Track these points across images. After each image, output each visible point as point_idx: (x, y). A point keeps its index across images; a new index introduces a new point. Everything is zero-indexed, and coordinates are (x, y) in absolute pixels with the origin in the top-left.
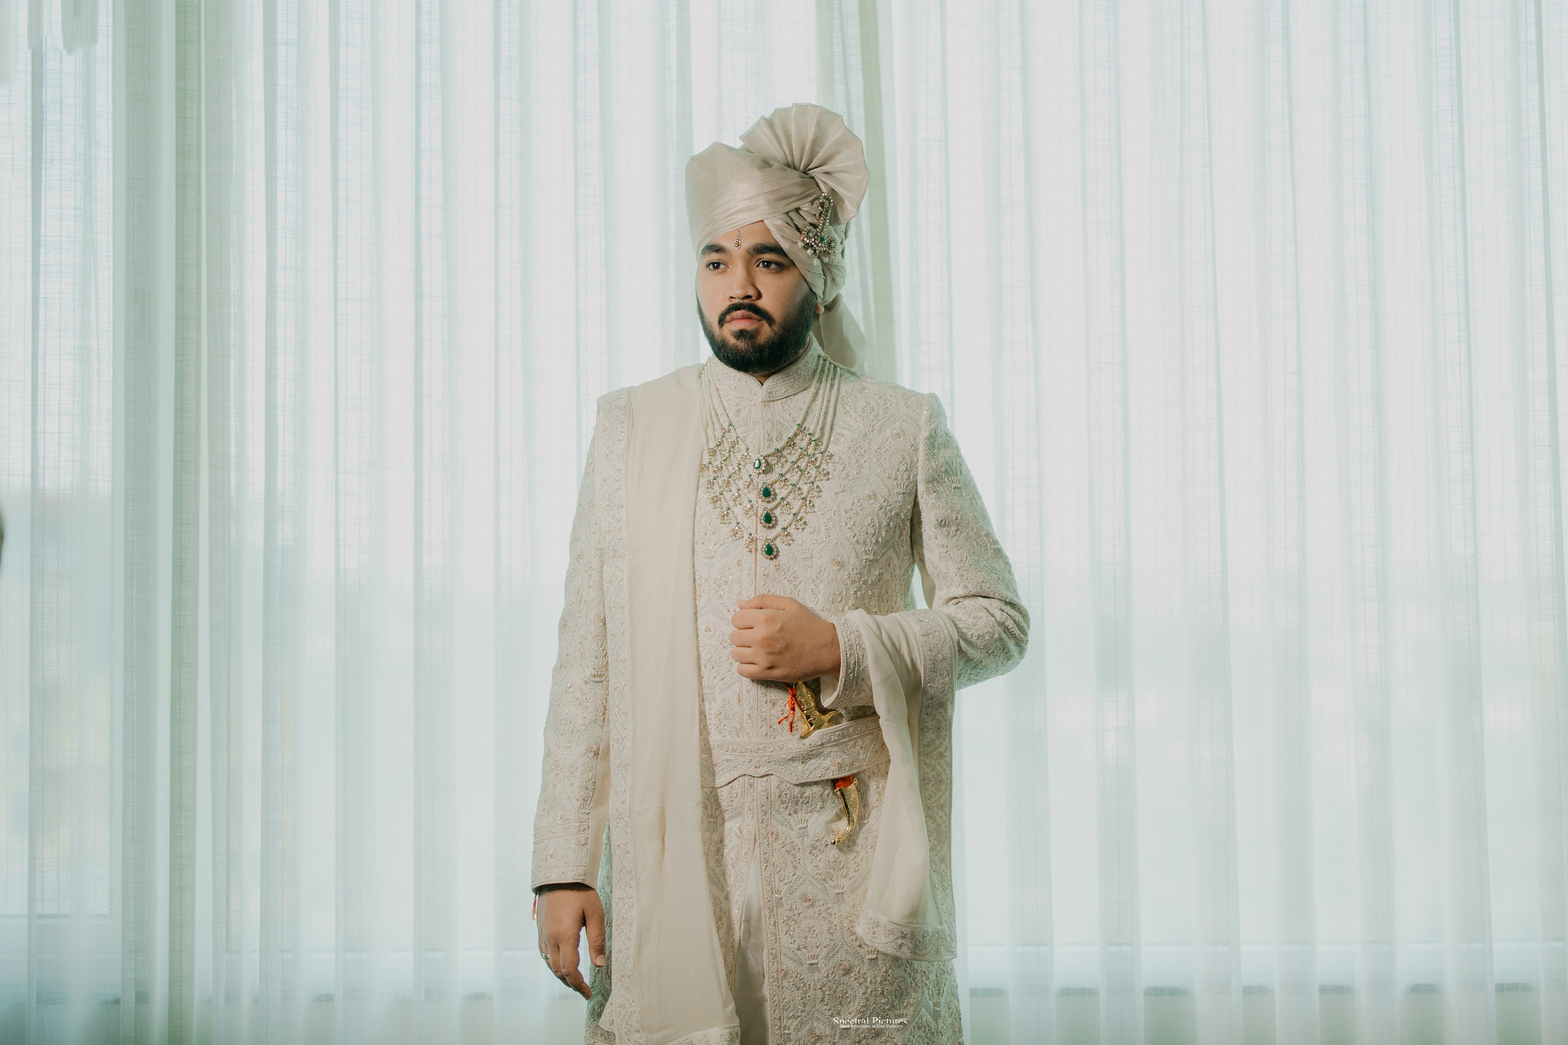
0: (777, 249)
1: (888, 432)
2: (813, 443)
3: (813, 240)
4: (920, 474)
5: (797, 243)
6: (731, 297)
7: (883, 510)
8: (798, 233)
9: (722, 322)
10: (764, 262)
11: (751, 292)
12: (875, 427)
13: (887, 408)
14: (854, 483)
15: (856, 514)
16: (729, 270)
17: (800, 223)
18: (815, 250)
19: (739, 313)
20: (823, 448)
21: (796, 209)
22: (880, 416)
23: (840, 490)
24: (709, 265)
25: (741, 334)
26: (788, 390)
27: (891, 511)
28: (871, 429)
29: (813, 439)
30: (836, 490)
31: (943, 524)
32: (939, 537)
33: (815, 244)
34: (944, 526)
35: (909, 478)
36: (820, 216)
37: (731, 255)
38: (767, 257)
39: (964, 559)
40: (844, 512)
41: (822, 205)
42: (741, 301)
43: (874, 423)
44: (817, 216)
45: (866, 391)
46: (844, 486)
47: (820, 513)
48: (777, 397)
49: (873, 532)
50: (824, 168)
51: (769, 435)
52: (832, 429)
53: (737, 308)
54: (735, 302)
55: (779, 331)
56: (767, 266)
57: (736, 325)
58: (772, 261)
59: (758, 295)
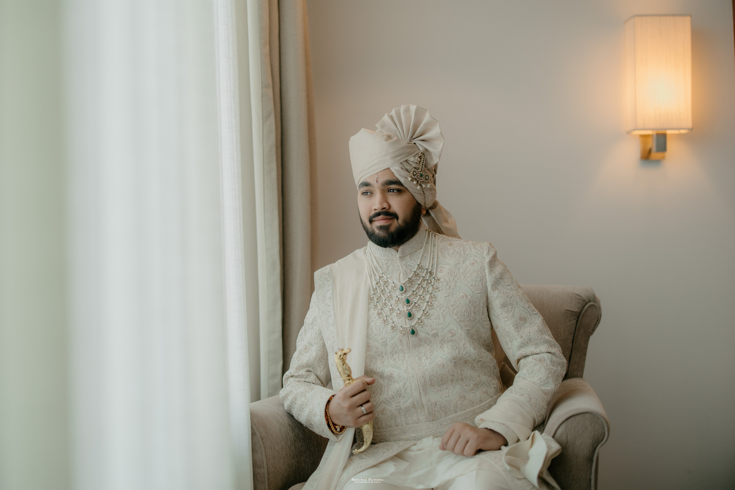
0: (398, 182)
1: (468, 262)
2: (428, 273)
3: (416, 176)
4: (488, 282)
5: (408, 178)
6: (375, 209)
7: (471, 303)
8: (408, 173)
9: (371, 221)
10: (391, 189)
11: (385, 205)
12: (460, 261)
13: (465, 251)
14: (454, 291)
15: (458, 306)
16: (373, 195)
17: (408, 168)
18: (418, 181)
19: (380, 217)
20: (434, 275)
21: (406, 160)
22: (462, 255)
23: (447, 295)
24: (362, 194)
25: (381, 228)
26: (412, 250)
27: (476, 303)
28: (458, 262)
29: (429, 271)
30: (445, 295)
31: (504, 305)
32: (503, 313)
33: (418, 178)
34: (504, 307)
35: (482, 285)
36: (420, 163)
37: (374, 187)
38: (393, 186)
39: (518, 323)
40: (451, 306)
41: (420, 157)
42: (380, 211)
43: (459, 259)
44: (418, 163)
45: (453, 244)
46: (449, 293)
47: (438, 308)
48: (407, 254)
49: (467, 315)
50: (421, 138)
51: (406, 271)
52: (437, 266)
53: (378, 214)
54: (377, 211)
55: (402, 224)
56: (393, 191)
57: (379, 223)
58: (395, 189)
59: (390, 206)
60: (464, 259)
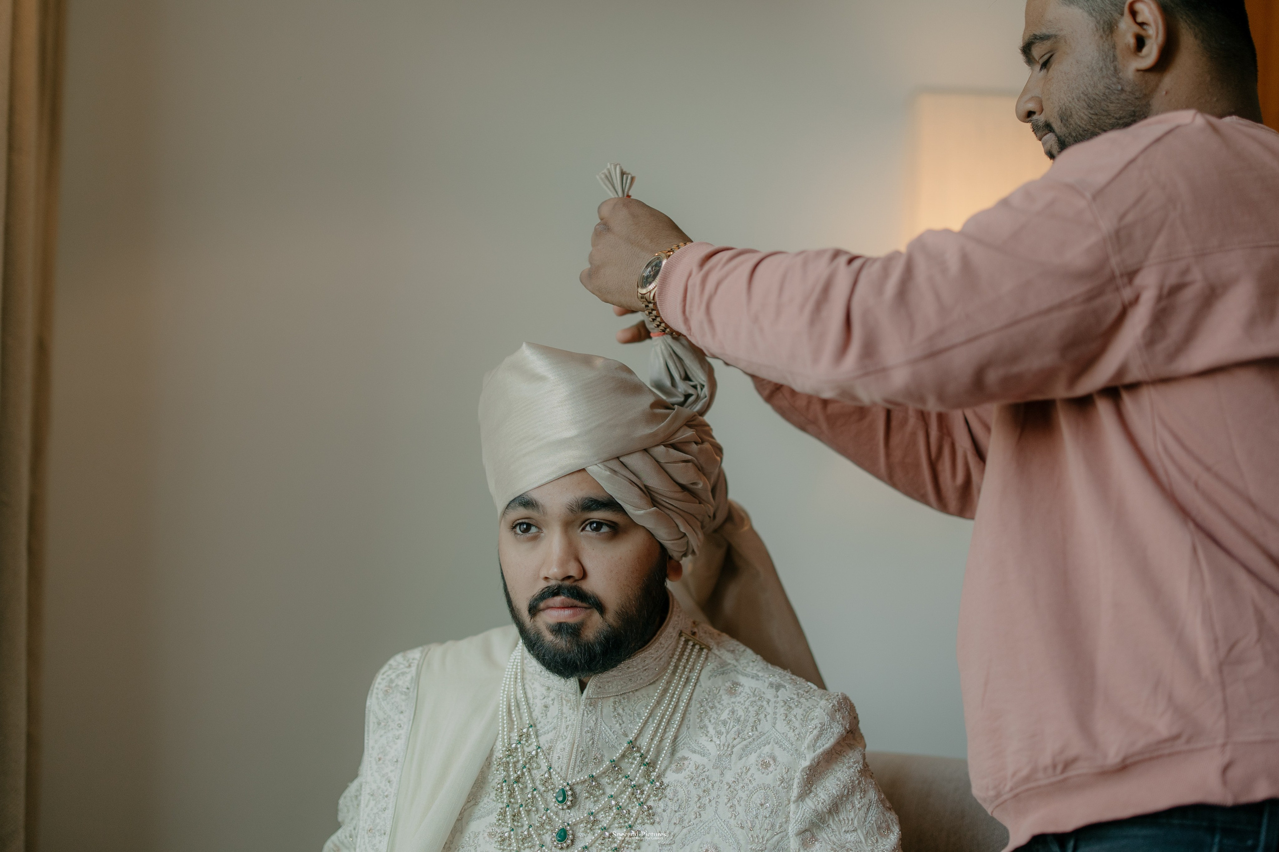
0: (610, 504)
1: (753, 758)
2: (643, 768)
6: (548, 577)
9: (534, 610)
10: (591, 523)
11: (573, 571)
12: (735, 750)
14: (690, 829)
16: (542, 534)
19: (558, 600)
23: (668, 841)
24: (514, 527)
25: (559, 629)
26: (627, 686)
29: (644, 764)
30: (662, 841)
35: (771, 828)
37: (545, 513)
38: (598, 515)
42: (560, 583)
43: (735, 742)
46: (674, 835)
48: (609, 693)
52: (674, 748)
53: (555, 592)
54: (553, 583)
55: (614, 624)
56: (597, 529)
57: (553, 615)
58: (604, 522)
59: (584, 575)
60: (746, 746)
